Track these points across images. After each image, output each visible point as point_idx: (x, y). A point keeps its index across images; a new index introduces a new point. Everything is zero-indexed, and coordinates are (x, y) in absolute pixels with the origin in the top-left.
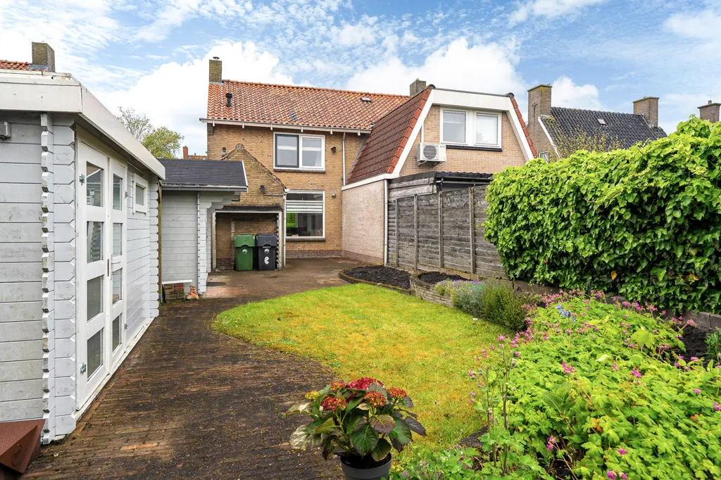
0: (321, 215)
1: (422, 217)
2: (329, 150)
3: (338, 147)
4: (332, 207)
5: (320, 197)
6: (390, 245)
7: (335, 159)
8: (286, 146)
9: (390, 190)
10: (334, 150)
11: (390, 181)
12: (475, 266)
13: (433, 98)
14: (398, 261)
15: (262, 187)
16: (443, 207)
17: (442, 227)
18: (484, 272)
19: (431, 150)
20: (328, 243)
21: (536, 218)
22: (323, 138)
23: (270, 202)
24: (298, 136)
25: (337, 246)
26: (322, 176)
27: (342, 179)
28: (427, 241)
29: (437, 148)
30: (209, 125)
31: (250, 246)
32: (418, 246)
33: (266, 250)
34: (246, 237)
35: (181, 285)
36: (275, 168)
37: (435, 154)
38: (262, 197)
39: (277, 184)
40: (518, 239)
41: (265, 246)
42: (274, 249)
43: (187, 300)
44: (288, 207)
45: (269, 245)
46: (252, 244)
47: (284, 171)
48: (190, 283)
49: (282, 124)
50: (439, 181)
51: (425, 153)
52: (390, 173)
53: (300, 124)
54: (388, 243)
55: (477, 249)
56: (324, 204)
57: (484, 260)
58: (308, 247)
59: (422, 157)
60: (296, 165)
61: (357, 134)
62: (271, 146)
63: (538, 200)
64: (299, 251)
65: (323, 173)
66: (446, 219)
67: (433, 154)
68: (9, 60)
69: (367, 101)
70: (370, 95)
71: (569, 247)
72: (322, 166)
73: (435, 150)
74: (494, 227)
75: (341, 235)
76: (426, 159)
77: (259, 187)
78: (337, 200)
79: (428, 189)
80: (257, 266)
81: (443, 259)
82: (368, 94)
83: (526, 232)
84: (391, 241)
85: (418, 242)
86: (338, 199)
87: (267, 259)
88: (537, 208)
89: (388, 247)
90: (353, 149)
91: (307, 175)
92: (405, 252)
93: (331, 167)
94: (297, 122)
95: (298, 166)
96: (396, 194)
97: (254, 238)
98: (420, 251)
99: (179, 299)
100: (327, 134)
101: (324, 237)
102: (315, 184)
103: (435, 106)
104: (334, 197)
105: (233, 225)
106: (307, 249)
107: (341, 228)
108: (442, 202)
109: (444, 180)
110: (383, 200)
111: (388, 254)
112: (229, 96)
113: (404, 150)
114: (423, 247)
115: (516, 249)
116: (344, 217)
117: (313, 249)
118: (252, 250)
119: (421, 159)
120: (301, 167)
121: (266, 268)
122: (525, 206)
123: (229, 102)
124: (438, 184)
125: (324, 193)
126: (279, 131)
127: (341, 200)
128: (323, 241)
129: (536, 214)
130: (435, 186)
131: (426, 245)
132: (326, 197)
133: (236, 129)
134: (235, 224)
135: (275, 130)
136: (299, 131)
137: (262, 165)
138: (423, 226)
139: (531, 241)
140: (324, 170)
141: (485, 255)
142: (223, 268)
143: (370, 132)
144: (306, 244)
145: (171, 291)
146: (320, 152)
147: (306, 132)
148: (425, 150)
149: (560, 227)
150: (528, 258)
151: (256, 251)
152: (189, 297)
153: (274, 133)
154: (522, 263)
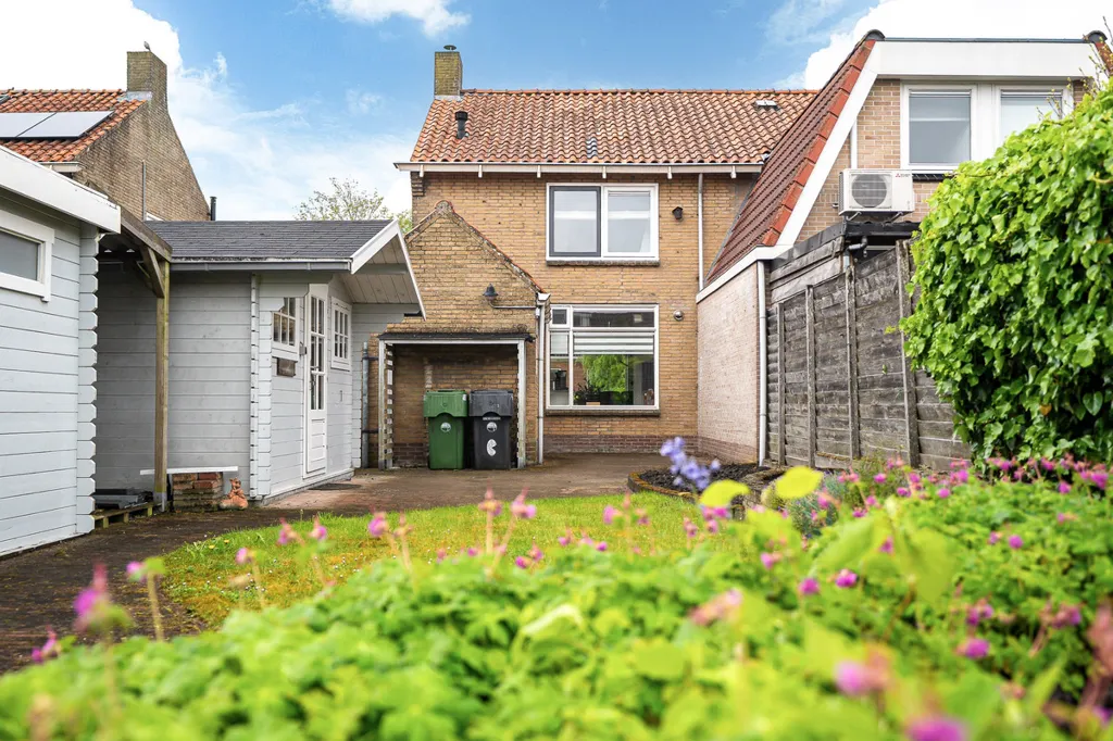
0: (651, 357)
1: (822, 338)
2: (669, 215)
3: (687, 208)
4: (674, 340)
5: (648, 319)
6: (772, 415)
7: (678, 232)
8: (572, 211)
9: (770, 286)
10: (678, 213)
11: (770, 265)
12: (918, 449)
13: (880, 61)
14: (784, 453)
15: (491, 289)
16: (856, 305)
17: (855, 358)
18: (937, 461)
19: (871, 185)
20: (666, 419)
21: (1006, 280)
22: (653, 190)
23: (506, 322)
24: (598, 190)
25: (686, 426)
26: (651, 274)
27: (698, 278)
28: (831, 395)
29: (887, 180)
30: (414, 175)
31: (455, 414)
32: (817, 412)
33: (490, 425)
34: (448, 396)
35: (212, 476)
36: (548, 258)
37: (884, 194)
38: (489, 312)
39: (523, 284)
40: (978, 352)
41: (487, 415)
42: (509, 421)
43: (220, 509)
44: (577, 341)
45: (496, 415)
46: (459, 411)
47: (567, 265)
48: (232, 473)
49: (561, 164)
50: (857, 246)
51: (855, 194)
52: (771, 244)
53: (602, 162)
54: (768, 410)
55: (921, 403)
56: (657, 335)
57: (935, 430)
58: (620, 429)
59: (849, 203)
60: (594, 250)
61: (729, 174)
62: (540, 212)
63: (1013, 227)
64: (601, 436)
65: (656, 265)
66: (862, 335)
67: (877, 194)
68: (93, 89)
69: (767, 108)
70: (778, 95)
71: (1085, 353)
72: (651, 252)
73: (884, 186)
74: (924, 327)
75: (695, 403)
76: (859, 209)
77: (483, 290)
78: (686, 325)
79: (834, 267)
80: (471, 460)
81: (858, 440)
82: (774, 92)
83: (993, 329)
84: (772, 405)
85: (817, 400)
86: (686, 321)
87: (492, 443)
88: (1014, 252)
89: (768, 420)
90: (723, 212)
91: (617, 271)
92: (797, 429)
93: (671, 253)
94: (595, 159)
95: (598, 254)
96: (782, 292)
97: (464, 398)
98: (819, 420)
99: (201, 506)
100: (659, 179)
101: (656, 406)
102: (636, 291)
103: (883, 82)
104: (679, 318)
105: (429, 372)
106: (617, 432)
107: (697, 387)
108: (855, 293)
109: (869, 243)
110: (755, 310)
111: (768, 438)
112: (462, 117)
113: (805, 189)
114: (825, 411)
115: (974, 382)
116: (701, 363)
117: (629, 433)
118: (460, 425)
119: (847, 208)
120: (607, 255)
121: (490, 465)
122: (982, 251)
123: (462, 129)
124: (853, 253)
125: (656, 310)
126: (557, 181)
127: (695, 323)
128: (655, 415)
129: (1005, 269)
130: (846, 259)
131: (829, 407)
132: (660, 319)
133: (468, 179)
134: (433, 370)
135: (547, 177)
136: (597, 177)
137: (489, 244)
138: (824, 361)
139: (1006, 351)
140: (657, 259)
141: (936, 417)
142: (409, 463)
143: (759, 170)
144: (616, 422)
145: (186, 487)
146: (647, 221)
147: (612, 178)
148: (856, 185)
149: (1068, 298)
150: (1007, 407)
151: (469, 425)
152: (225, 504)
153: (548, 185)
154: (993, 422)
